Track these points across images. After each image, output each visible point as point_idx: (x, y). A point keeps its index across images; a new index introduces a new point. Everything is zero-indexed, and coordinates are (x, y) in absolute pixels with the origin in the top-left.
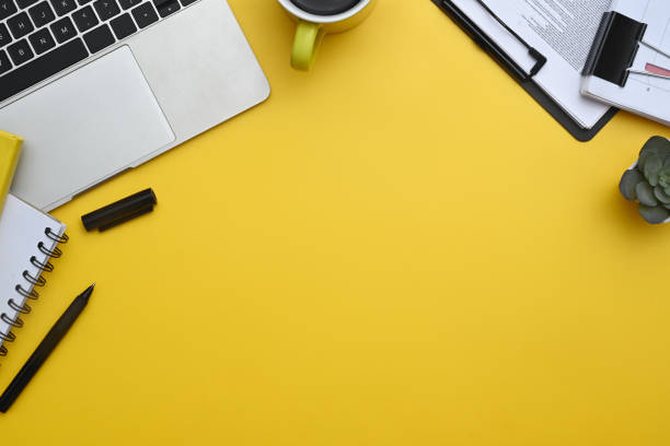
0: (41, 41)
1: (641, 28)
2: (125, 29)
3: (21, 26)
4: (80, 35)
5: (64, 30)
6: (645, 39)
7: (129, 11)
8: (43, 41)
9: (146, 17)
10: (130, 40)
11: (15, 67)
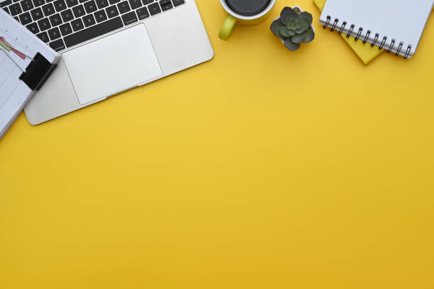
0: (100, 16)
1: (22, 78)
2: (143, 14)
3: (91, 7)
4: (120, 15)
5: (113, 12)
6: (21, 73)
7: (147, 6)
8: (101, 16)
9: (155, 10)
10: (145, 21)
11: (85, 28)
